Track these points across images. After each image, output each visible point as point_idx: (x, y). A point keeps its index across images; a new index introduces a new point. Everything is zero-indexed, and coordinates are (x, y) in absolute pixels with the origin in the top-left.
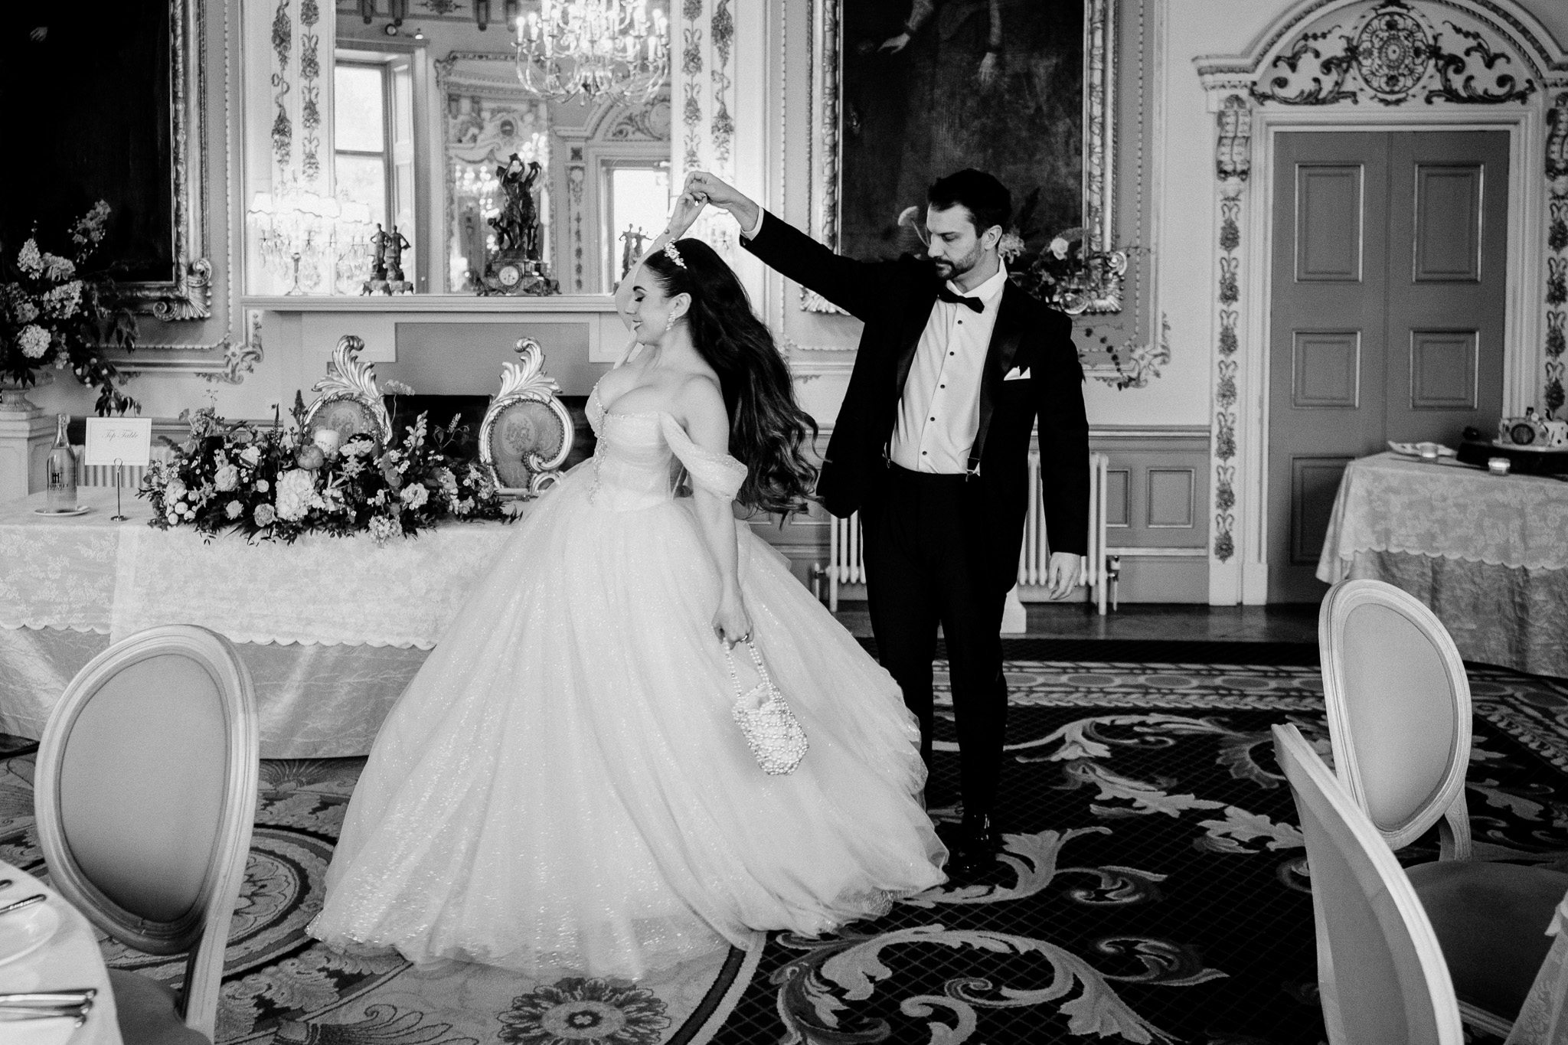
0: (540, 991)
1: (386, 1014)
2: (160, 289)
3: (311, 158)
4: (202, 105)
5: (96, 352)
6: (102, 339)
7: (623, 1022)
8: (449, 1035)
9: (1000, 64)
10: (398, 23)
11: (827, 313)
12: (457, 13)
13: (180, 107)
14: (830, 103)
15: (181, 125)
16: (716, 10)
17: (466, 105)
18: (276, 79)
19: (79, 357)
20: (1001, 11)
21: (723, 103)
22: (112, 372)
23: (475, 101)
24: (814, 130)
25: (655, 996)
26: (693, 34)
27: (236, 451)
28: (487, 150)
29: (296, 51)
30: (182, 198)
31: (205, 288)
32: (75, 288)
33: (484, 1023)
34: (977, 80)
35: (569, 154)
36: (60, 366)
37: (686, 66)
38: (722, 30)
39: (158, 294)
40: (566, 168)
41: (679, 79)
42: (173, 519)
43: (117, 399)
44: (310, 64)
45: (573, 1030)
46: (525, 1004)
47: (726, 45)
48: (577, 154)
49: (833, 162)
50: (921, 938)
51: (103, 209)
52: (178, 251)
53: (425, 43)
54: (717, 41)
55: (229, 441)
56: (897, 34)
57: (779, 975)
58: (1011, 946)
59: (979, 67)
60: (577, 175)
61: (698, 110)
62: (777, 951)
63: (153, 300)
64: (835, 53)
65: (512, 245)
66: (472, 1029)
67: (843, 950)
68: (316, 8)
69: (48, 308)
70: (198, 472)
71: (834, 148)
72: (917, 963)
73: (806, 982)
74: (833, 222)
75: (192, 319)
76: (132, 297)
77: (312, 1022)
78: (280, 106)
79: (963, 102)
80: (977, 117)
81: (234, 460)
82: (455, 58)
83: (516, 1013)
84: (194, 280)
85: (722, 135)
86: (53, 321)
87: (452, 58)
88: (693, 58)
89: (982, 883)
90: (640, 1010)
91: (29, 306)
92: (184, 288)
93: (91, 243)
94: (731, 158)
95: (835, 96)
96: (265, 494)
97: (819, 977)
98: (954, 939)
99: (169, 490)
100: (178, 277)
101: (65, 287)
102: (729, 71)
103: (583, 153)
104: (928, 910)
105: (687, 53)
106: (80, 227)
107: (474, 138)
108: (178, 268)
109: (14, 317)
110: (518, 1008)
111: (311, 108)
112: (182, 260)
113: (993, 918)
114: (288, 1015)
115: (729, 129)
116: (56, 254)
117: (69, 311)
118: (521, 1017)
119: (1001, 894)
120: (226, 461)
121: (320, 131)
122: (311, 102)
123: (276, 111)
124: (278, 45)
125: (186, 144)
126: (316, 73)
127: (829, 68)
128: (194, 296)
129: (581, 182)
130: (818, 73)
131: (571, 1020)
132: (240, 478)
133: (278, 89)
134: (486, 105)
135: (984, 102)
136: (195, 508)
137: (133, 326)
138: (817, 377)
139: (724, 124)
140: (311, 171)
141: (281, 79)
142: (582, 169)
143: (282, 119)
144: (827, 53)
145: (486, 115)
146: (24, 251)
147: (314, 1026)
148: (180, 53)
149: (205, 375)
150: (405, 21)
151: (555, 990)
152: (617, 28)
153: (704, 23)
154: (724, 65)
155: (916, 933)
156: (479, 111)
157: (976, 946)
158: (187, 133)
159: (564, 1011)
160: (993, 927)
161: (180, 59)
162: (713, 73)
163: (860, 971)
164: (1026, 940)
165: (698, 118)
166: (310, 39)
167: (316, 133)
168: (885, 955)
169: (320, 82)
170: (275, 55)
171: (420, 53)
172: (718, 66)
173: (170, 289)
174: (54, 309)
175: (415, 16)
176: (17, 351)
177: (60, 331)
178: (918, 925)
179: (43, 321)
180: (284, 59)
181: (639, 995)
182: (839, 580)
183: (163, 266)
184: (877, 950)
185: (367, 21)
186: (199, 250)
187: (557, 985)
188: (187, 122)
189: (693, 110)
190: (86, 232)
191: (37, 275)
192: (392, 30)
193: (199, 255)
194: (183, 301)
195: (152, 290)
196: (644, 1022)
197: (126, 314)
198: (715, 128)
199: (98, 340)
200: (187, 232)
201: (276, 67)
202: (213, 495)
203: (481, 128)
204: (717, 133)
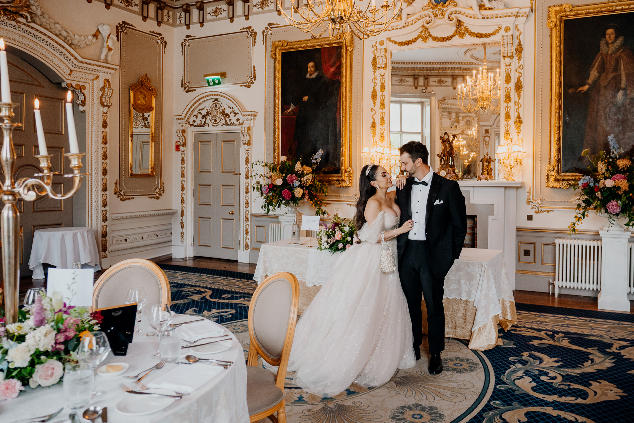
0: (407, 406)
1: (358, 404)
2: (337, 177)
3: (382, 136)
4: (350, 119)
5: (316, 196)
6: (318, 192)
7: (429, 419)
8: (375, 413)
9: (625, 95)
10: (426, 88)
11: (556, 188)
12: (446, 84)
13: (344, 120)
14: (558, 111)
15: (344, 125)
16: (516, 80)
17: (454, 115)
18: (372, 110)
19: (311, 198)
20: (626, 74)
21: (519, 113)
22: (321, 202)
23: (457, 113)
24: (552, 121)
25: (443, 413)
26: (508, 89)
27: (342, 227)
28: (461, 131)
29: (378, 100)
30: (344, 148)
31: (350, 177)
32: (310, 176)
33: (386, 412)
34: (616, 101)
35: (484, 132)
36: (306, 200)
37: (505, 100)
38: (519, 87)
39: (336, 178)
40: (483, 136)
41: (503, 105)
42: (323, 248)
43: (322, 211)
44: (382, 105)
45: (413, 419)
46: (402, 409)
47: (520, 92)
48: (487, 131)
49: (559, 133)
50: (543, 411)
51: (321, 152)
52: (342, 165)
53: (435, 95)
54: (517, 91)
55: (341, 224)
56: (583, 85)
57: (487, 414)
58: (576, 419)
59: (616, 96)
60: (487, 139)
61: (510, 115)
62: (489, 406)
63: (334, 180)
64: (560, 93)
65: (445, 163)
66: (382, 413)
67: (513, 410)
68: (384, 86)
69: (303, 182)
70: (331, 233)
71: (559, 128)
72: (538, 419)
73: (496, 418)
74: (558, 155)
75: (346, 186)
76: (329, 180)
77: (336, 403)
78: (373, 118)
79: (610, 110)
80: (615, 115)
81: (341, 230)
82: (445, 99)
83: (397, 411)
84: (347, 174)
85: (518, 124)
86: (304, 186)
87: (444, 99)
88: (508, 98)
89: (574, 396)
90: (436, 417)
91: (297, 182)
92: (343, 177)
93: (317, 162)
94: (521, 132)
95: (560, 109)
96: (349, 241)
97: (501, 417)
98: (555, 413)
99: (323, 239)
100: (342, 173)
101: (308, 176)
102: (521, 101)
103: (490, 131)
104: (550, 402)
105: (506, 96)
106: (314, 157)
107: (456, 126)
108: (342, 170)
109: (293, 185)
110: (398, 409)
111: (382, 119)
112: (343, 168)
113: (573, 409)
114: (331, 400)
115: (521, 122)
116: (307, 166)
117: (309, 184)
118: (398, 412)
119: (580, 401)
120: (339, 230)
121: (385, 126)
122: (382, 117)
123: (372, 120)
124: (373, 99)
125: (345, 131)
126: (384, 107)
127: (557, 99)
128: (347, 179)
129: (489, 141)
130: (553, 101)
131: (413, 416)
132: (342, 236)
133: (373, 113)
134: (461, 115)
135: (619, 109)
136: (329, 244)
137: (327, 188)
138: (553, 211)
139: (519, 121)
140: (382, 139)
141: (374, 110)
142: (489, 137)
143: (374, 123)
144: (557, 93)
145: (460, 118)
146: (297, 165)
147: (337, 404)
148: (344, 103)
149: (349, 204)
150: (428, 88)
151: (411, 406)
152: (492, 87)
153: (512, 85)
154: (519, 99)
155: (542, 409)
156: (458, 117)
157: (562, 417)
158: (346, 128)
159: (412, 413)
160: (572, 412)
161: (344, 105)
162: (515, 102)
163: (516, 418)
164: (583, 418)
165: (510, 118)
166: (382, 96)
167: (384, 127)
168: (527, 414)
169: (385, 110)
170: (372, 102)
171: (433, 98)
172: (517, 100)
173: (340, 177)
174: (304, 183)
175: (432, 86)
176: (293, 195)
177: (306, 189)
178: (544, 406)
179: (301, 186)
180: (375, 103)
181: (438, 412)
182: (559, 286)
183: (338, 171)
184: (525, 412)
185: (416, 88)
186: (348, 165)
187: (413, 405)
188: (346, 124)
189: (508, 116)
190: (316, 159)
191: (300, 172)
192: (424, 91)
193: (348, 166)
194: (343, 181)
195: (334, 177)
196: (436, 420)
197: (325, 185)
198: (516, 122)
199: (317, 193)
200: (345, 159)
201: (372, 106)
202: (334, 241)
203: (459, 123)
204: (516, 124)
